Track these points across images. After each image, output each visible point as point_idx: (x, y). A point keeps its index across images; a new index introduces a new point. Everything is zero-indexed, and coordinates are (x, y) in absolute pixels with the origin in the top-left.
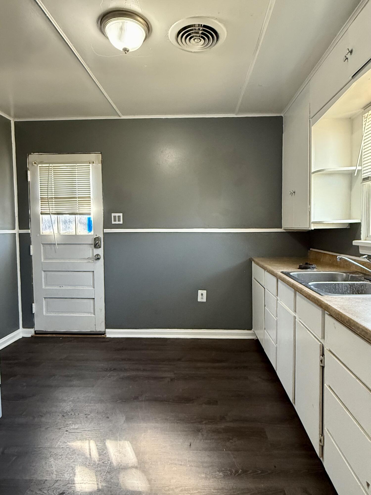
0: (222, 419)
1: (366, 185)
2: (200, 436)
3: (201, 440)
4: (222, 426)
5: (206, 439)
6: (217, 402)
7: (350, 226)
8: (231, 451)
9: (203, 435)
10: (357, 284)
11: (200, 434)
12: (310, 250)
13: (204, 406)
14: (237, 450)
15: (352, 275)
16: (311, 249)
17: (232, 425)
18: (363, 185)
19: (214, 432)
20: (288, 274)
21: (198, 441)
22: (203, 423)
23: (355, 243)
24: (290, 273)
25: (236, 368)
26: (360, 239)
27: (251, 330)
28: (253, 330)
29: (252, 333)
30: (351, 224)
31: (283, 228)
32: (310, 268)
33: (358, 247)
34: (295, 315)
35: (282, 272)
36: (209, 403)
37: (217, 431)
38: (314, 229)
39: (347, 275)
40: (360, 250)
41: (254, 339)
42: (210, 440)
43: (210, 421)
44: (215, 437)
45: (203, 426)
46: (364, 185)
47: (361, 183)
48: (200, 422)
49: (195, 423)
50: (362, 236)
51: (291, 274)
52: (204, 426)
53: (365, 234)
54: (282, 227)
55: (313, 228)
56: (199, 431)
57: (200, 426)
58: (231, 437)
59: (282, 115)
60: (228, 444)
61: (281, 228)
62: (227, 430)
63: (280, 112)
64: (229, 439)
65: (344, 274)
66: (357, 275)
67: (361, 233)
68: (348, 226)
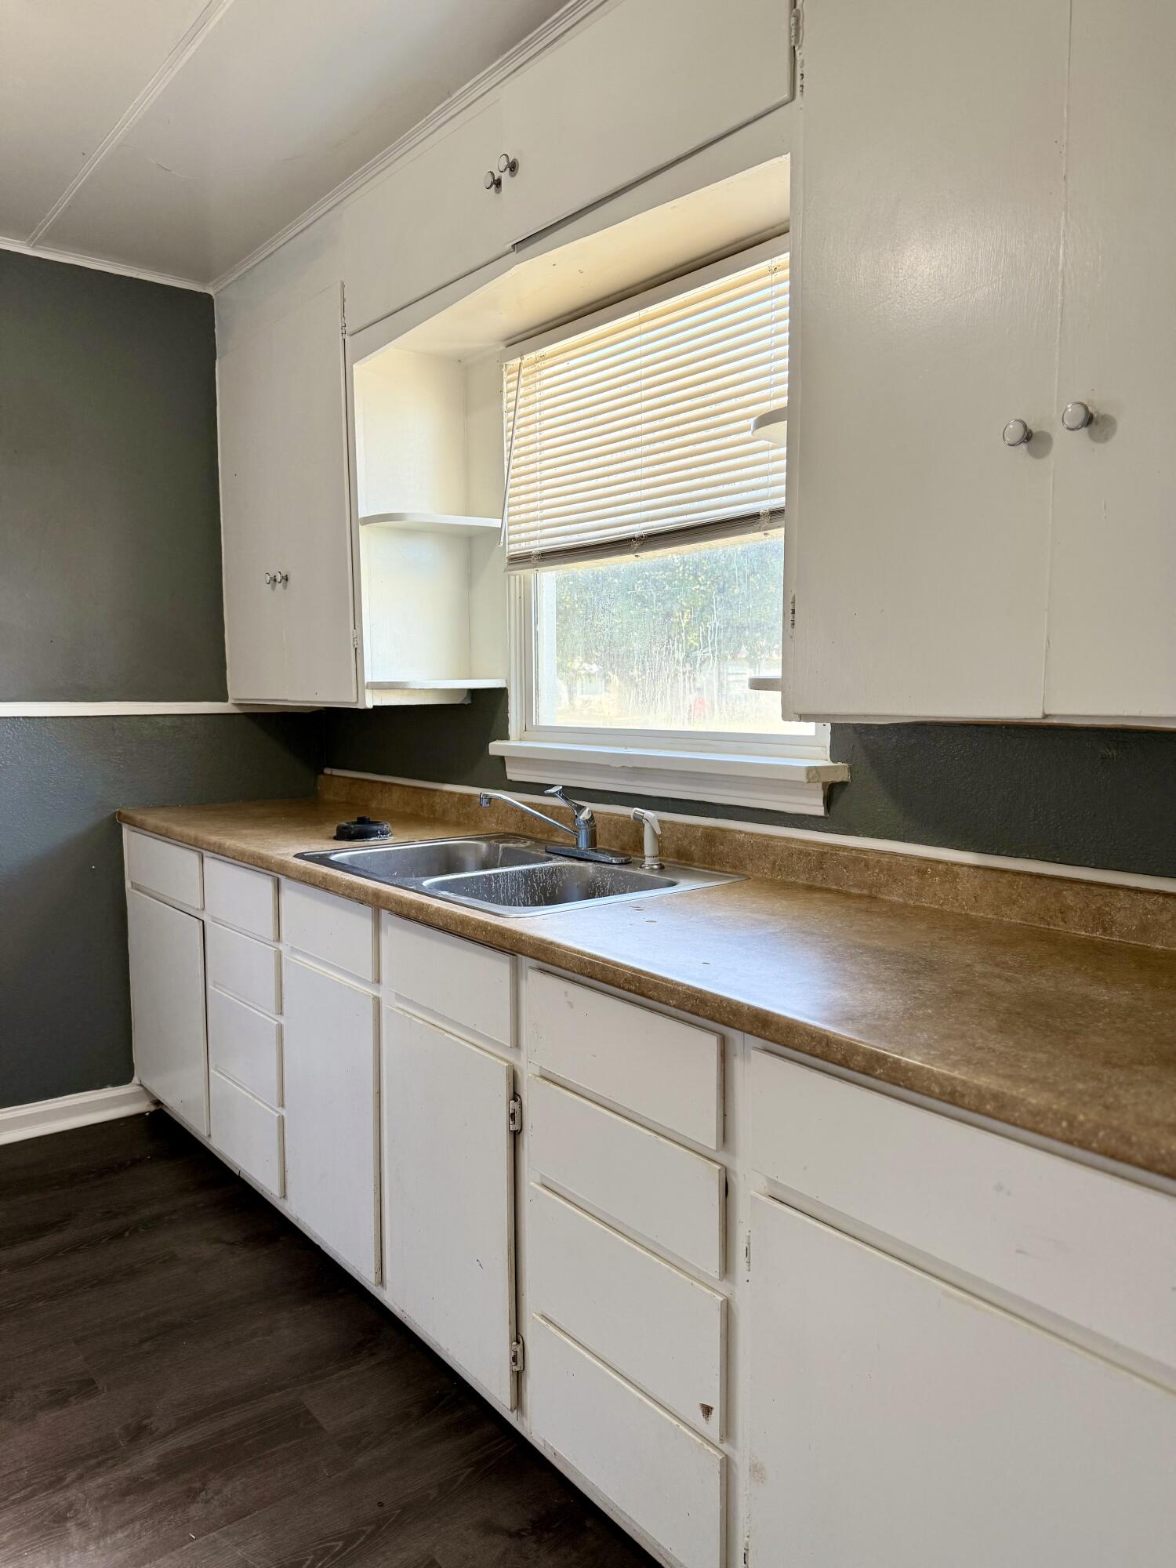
0: (138, 1433)
1: (517, 577)
2: (76, 1536)
3: (84, 1549)
4: (148, 1458)
5: (104, 1534)
6: (92, 1382)
7: (472, 699)
8: (216, 1527)
9: (83, 1525)
10: (541, 870)
11: (73, 1529)
12: (322, 773)
13: (46, 1418)
14: (240, 1515)
15: (504, 844)
16: (327, 771)
17: (183, 1440)
18: (509, 576)
19: (125, 1493)
20: (323, 860)
21: (75, 1556)
22: (65, 1483)
23: (496, 748)
24: (330, 854)
25: (117, 1236)
26: (506, 737)
27: (130, 1085)
28: (135, 1080)
29: (132, 1093)
30: (473, 692)
31: (231, 701)
32: (377, 835)
33: (502, 758)
34: (375, 994)
35: (299, 856)
36: (59, 1399)
37: (136, 1487)
38: (374, 706)
39: (490, 846)
40: (508, 770)
41: (140, 1115)
42: (121, 1527)
43: (93, 1462)
44: (139, 1510)
45: (72, 1494)
46: (512, 577)
47: (505, 571)
48: (56, 1484)
49: (33, 1494)
50: (514, 727)
51: (333, 858)
52: (74, 1491)
53: (519, 723)
54: (228, 698)
55: (370, 705)
56: (61, 1518)
57: (59, 1499)
58: (197, 1485)
59: (211, 292)
60: (195, 1510)
61: (225, 699)
62: (168, 1469)
63: (206, 279)
64: (192, 1495)
65: (484, 846)
66: (521, 845)
67: (507, 720)
68: (465, 698)
